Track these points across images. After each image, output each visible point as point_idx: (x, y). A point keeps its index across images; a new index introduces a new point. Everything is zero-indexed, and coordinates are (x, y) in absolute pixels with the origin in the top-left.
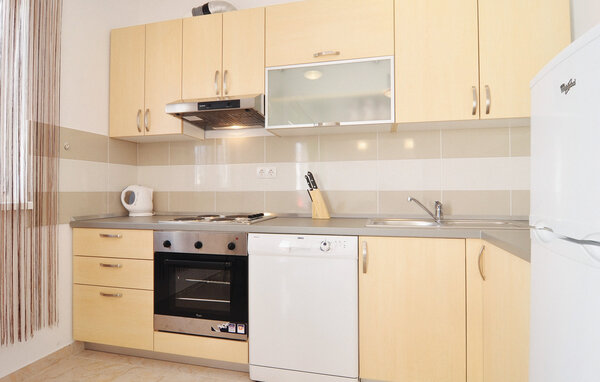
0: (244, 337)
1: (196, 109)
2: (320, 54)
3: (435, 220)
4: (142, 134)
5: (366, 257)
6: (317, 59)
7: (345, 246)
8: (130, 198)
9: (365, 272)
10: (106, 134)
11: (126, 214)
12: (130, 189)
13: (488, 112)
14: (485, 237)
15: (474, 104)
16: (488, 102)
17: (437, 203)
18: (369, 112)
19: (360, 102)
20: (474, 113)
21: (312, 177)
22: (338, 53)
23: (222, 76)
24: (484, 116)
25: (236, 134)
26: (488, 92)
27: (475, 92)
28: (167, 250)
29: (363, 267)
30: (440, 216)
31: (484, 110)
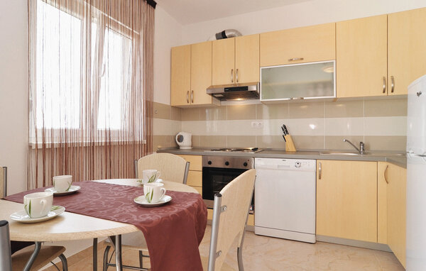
0: (252, 212)
1: (223, 91)
2: (291, 60)
3: (360, 153)
4: (189, 104)
5: (320, 171)
6: (290, 62)
7: (309, 164)
8: (181, 139)
9: (320, 178)
10: (169, 104)
11: (178, 147)
12: (180, 134)
13: (392, 91)
14: (389, 161)
15: (384, 86)
16: (392, 85)
17: (361, 143)
18: (320, 91)
19: (315, 86)
20: (384, 92)
21: (285, 128)
22: (302, 59)
23: (235, 72)
24: (390, 93)
25: (239, 103)
26: (393, 79)
27: (384, 80)
28: (210, 166)
29: (319, 175)
30: (362, 150)
31: (390, 90)
